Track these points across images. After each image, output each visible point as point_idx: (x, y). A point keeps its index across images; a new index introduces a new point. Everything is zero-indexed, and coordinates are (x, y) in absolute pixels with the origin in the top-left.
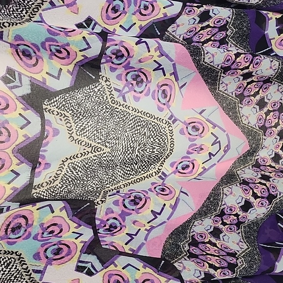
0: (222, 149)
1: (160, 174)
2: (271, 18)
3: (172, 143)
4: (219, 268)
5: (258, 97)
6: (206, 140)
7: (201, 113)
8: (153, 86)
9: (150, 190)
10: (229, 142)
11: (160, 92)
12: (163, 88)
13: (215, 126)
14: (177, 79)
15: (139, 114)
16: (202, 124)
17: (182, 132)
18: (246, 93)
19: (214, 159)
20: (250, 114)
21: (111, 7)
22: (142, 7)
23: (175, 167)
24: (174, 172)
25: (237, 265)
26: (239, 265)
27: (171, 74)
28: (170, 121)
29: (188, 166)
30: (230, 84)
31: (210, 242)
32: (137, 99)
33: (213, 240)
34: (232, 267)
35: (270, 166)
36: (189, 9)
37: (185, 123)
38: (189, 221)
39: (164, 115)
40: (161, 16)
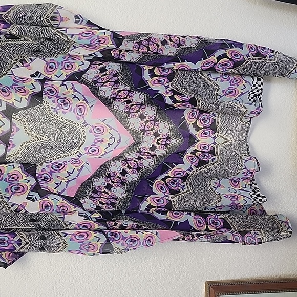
0: (116, 141)
1: (78, 154)
2: (146, 69)
3: (84, 137)
4: (105, 204)
5: (139, 113)
6: (106, 136)
7: (103, 121)
8: (74, 106)
9: (69, 161)
10: (120, 138)
11: (78, 109)
12: (80, 107)
13: (111, 129)
14: (87, 103)
15: (65, 121)
16: (103, 127)
17: (90, 131)
18: (131, 111)
19: (111, 147)
20: (135, 123)
21: (48, 66)
22: (66, 66)
23: (87, 150)
24: (87, 153)
25: (116, 203)
26: (117, 203)
27: (83, 100)
28: (84, 125)
29: (95, 150)
30: (120, 106)
31: (105, 192)
32: (64, 113)
33: (107, 191)
34: (113, 204)
35: (148, 153)
36: (93, 66)
37: (92, 126)
38: (90, 179)
39: (80, 122)
40: (77, 70)
